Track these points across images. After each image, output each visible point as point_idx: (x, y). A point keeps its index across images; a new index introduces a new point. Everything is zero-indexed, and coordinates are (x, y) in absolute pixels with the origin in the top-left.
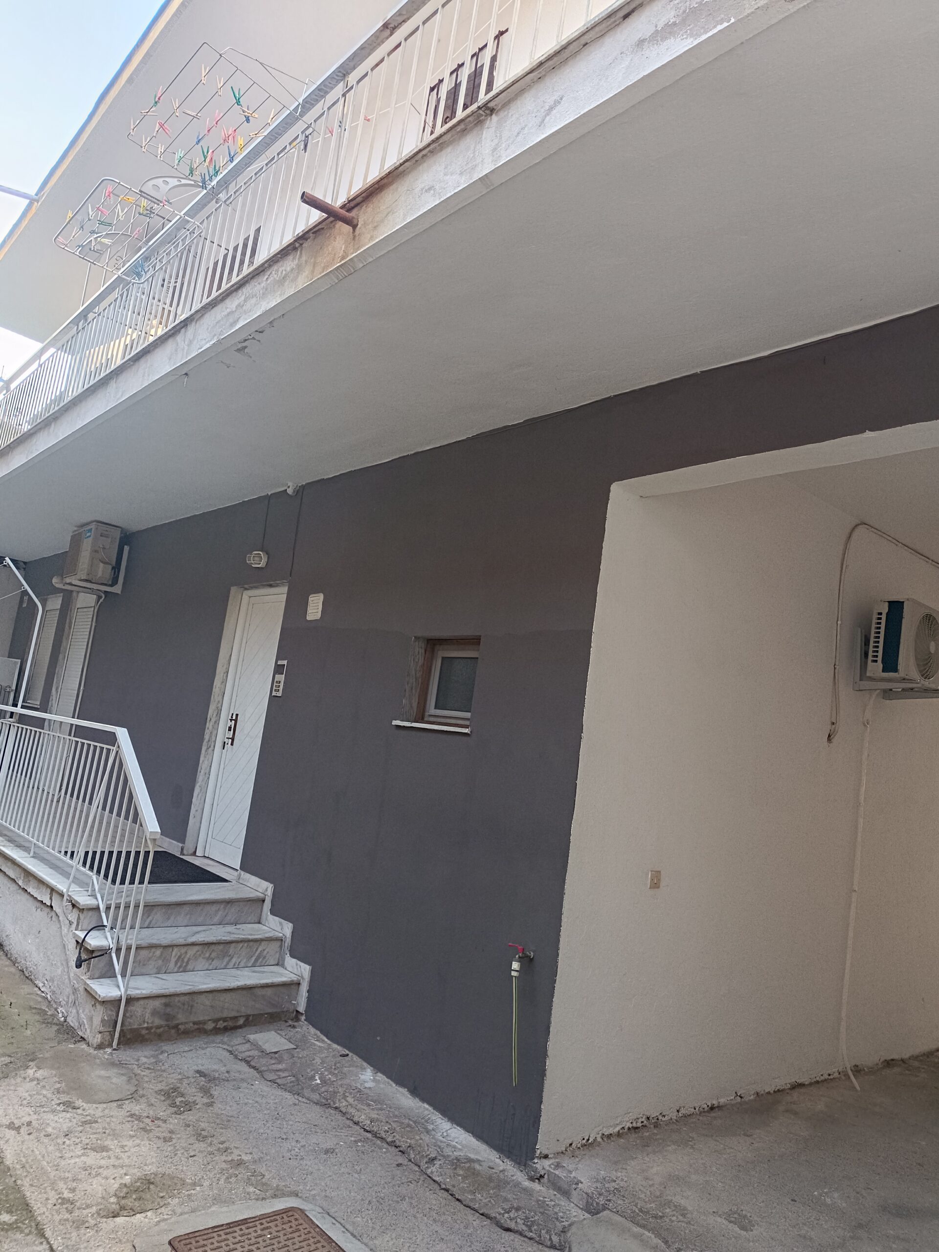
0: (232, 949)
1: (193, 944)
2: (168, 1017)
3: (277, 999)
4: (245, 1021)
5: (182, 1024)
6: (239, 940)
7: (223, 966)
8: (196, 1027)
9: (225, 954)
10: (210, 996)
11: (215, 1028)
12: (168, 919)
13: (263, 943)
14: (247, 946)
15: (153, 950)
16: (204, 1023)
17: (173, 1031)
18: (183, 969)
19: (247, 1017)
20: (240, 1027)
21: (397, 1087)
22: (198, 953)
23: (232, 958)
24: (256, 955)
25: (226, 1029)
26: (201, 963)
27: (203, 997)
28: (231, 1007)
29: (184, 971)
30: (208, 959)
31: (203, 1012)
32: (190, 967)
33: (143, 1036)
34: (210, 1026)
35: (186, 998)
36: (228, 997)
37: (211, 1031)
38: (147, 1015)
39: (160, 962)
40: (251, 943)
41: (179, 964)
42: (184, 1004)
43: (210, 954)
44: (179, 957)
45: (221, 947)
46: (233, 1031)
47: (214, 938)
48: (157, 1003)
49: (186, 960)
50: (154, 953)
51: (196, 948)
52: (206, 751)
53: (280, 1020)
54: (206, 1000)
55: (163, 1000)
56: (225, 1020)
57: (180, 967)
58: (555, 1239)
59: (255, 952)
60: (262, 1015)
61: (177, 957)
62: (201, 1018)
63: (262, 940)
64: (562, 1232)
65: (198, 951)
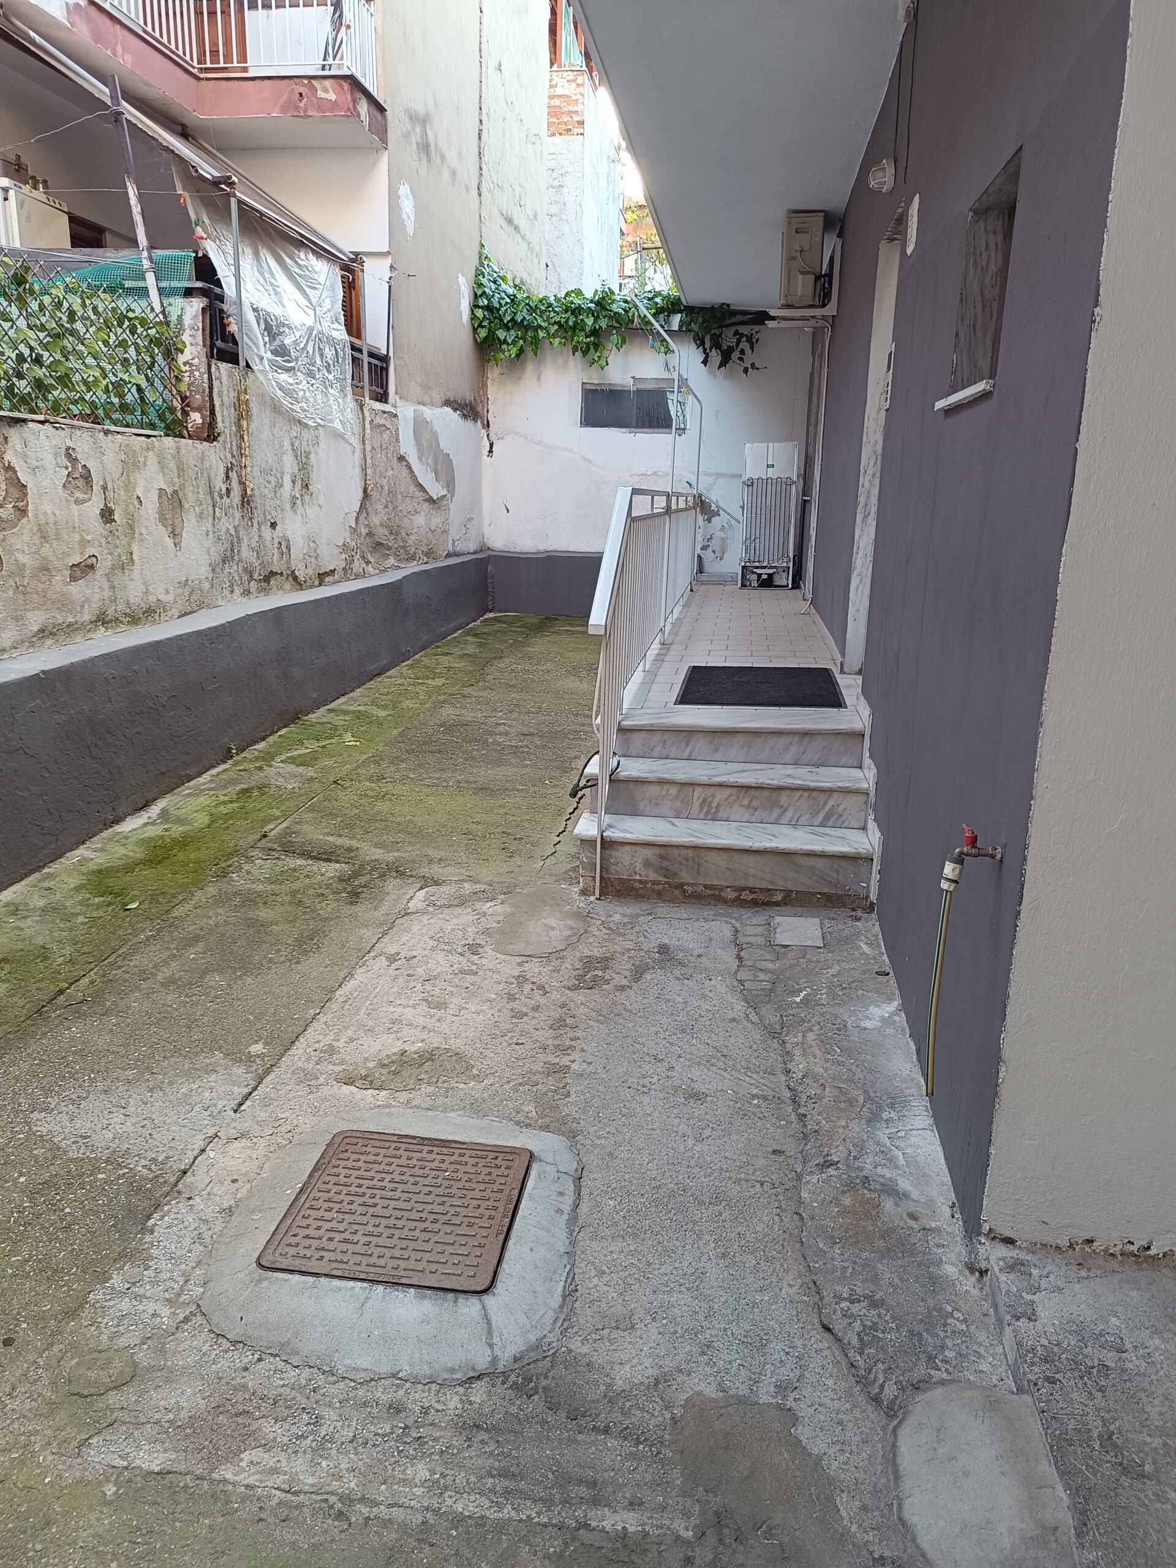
0: (784, 797)
1: (721, 785)
2: (667, 873)
3: (835, 876)
4: (784, 898)
5: (688, 884)
6: (793, 786)
7: (772, 820)
8: (709, 892)
9: (774, 804)
10: (725, 855)
11: (738, 899)
12: (716, 750)
13: (835, 795)
14: (809, 796)
15: (666, 787)
16: (721, 889)
17: (677, 892)
18: (713, 815)
19: (788, 893)
20: (777, 904)
21: (909, 1040)
22: (732, 798)
23: (785, 810)
24: (827, 808)
25: (755, 903)
26: (737, 812)
27: (712, 856)
28: (758, 875)
29: (714, 819)
30: (748, 807)
31: (715, 873)
32: (720, 815)
33: (636, 890)
34: (731, 895)
35: (690, 853)
36: (750, 860)
37: (734, 901)
38: (639, 866)
39: (678, 804)
40: (814, 794)
41: (705, 809)
42: (687, 860)
43: (751, 801)
44: (704, 800)
45: (766, 793)
46: (765, 907)
47: (754, 781)
48: (649, 853)
49: (714, 805)
50: (668, 790)
51: (727, 792)
52: (863, 521)
53: (844, 906)
54: (721, 861)
55: (658, 851)
56: (752, 890)
57: (708, 813)
58: (890, 1391)
59: (823, 808)
60: (814, 894)
61: (701, 799)
62: (715, 882)
63: (831, 791)
64: (913, 1385)
65: (731, 795)
